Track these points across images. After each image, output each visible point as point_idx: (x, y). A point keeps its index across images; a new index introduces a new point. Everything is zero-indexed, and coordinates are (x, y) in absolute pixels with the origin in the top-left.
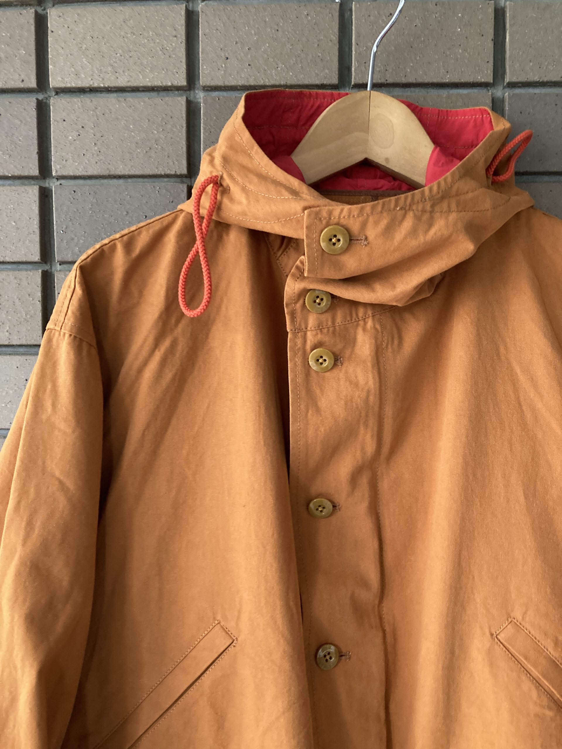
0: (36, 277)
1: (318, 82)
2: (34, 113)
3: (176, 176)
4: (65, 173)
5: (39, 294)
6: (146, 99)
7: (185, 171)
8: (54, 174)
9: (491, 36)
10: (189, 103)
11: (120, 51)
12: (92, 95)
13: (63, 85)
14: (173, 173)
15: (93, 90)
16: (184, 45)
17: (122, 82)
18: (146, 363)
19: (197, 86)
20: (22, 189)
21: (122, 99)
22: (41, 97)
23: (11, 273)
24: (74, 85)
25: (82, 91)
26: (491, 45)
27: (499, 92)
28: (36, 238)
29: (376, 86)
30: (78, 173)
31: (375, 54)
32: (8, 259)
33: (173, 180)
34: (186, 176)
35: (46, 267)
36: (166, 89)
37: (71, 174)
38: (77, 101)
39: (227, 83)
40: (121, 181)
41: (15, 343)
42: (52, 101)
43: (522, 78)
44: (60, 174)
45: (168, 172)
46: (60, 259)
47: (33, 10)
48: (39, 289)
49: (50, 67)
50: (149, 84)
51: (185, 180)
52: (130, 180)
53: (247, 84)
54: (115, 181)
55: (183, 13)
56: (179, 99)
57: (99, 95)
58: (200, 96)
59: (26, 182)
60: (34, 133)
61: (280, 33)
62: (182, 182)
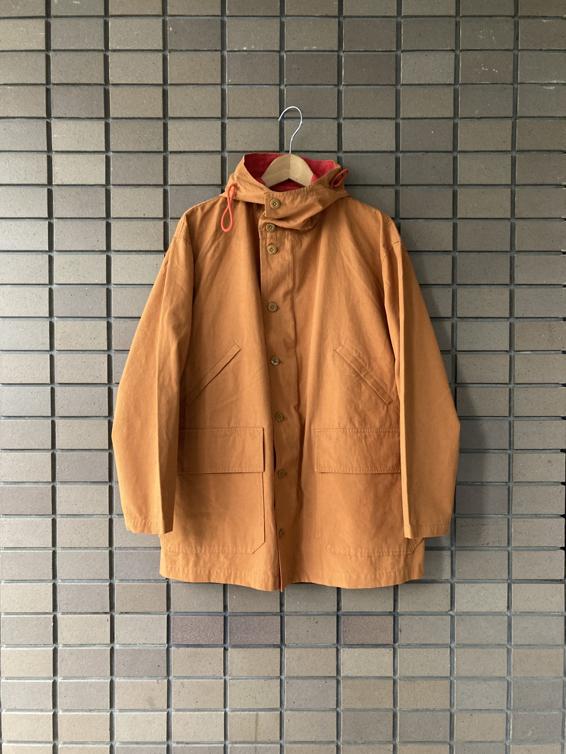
0: (162, 223)
1: (271, 150)
2: (162, 161)
3: (217, 185)
4: (173, 183)
5: (163, 231)
6: (206, 156)
7: (220, 183)
8: (169, 183)
9: (336, 134)
10: (222, 157)
11: (196, 138)
12: (184, 154)
13: (174, 150)
14: (216, 184)
15: (184, 152)
16: (220, 135)
17: (196, 149)
18: (208, 251)
19: (225, 150)
20: (157, 189)
21: (196, 156)
22: (164, 154)
23: (151, 222)
24: (178, 150)
25: (180, 152)
26: (336, 137)
27: (341, 155)
28: (162, 208)
29: (293, 152)
30: (179, 184)
31: (292, 141)
32: (150, 217)
33: (215, 186)
34: (220, 185)
35: (165, 220)
36: (213, 152)
37: (176, 184)
38: (179, 156)
39: (237, 150)
40: (195, 187)
41: (152, 249)
42: (169, 156)
43: (348, 150)
44: (171, 184)
45: (214, 183)
46: (171, 217)
47: (162, 122)
48: (163, 228)
49: (169, 143)
50: (207, 150)
51: (220, 186)
52: (198, 186)
53: (244, 150)
54: (193, 187)
55: (220, 124)
56: (218, 155)
57: (187, 154)
58: (226, 155)
59: (157, 187)
60: (162, 168)
61: (257, 132)
62: (219, 187)
